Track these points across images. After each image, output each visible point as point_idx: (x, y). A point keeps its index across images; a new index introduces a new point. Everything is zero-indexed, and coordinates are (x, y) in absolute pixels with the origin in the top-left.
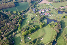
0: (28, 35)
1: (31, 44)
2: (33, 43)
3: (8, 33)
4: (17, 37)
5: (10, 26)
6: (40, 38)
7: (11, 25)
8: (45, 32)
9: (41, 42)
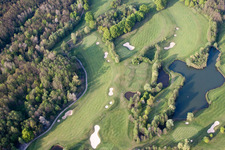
0: (124, 36)
1: (141, 62)
2: (146, 60)
3: (55, 37)
4: (87, 46)
5: (54, 14)
6: (164, 42)
7: (57, 12)
8: (174, 22)
9: (171, 54)
